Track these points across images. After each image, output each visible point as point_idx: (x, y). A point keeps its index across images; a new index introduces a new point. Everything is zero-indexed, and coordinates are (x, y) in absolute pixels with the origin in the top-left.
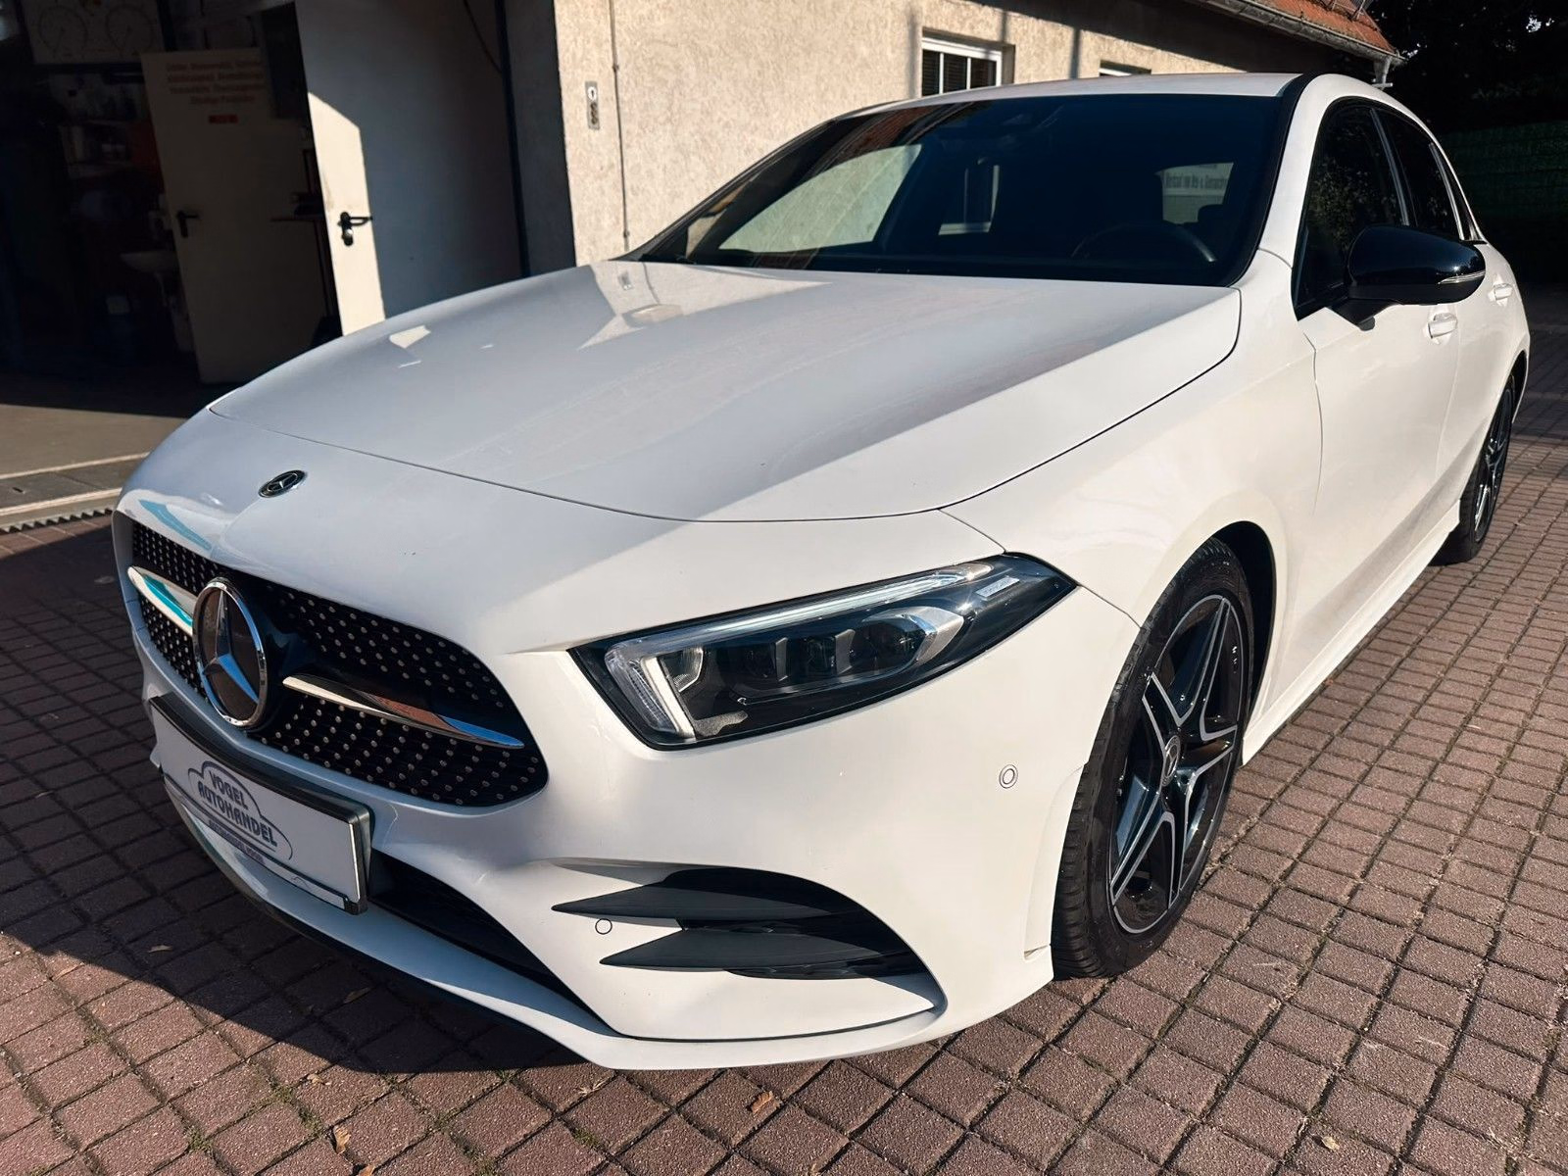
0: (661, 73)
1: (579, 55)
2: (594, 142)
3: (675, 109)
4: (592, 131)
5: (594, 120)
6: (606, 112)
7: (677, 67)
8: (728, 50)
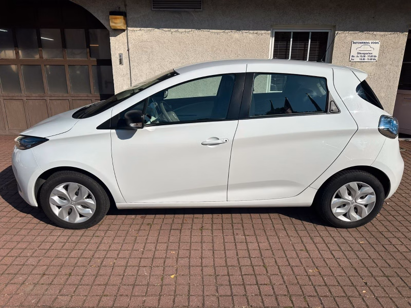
0: (145, 50)
1: (117, 47)
2: (121, 68)
3: (150, 59)
4: (120, 66)
5: (121, 63)
6: (125, 61)
7: (152, 48)
8: (172, 41)
